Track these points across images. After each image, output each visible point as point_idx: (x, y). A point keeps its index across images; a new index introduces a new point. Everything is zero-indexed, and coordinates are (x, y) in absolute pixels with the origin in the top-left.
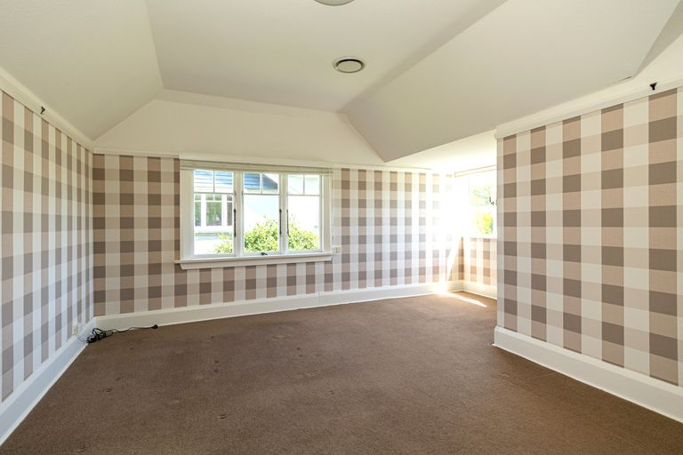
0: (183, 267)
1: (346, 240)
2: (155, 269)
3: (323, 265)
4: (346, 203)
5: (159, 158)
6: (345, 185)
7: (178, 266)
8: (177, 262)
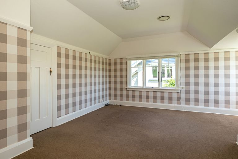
0: (128, 90)
1: (188, 84)
2: (121, 89)
3: (176, 94)
4: (187, 68)
5: (122, 58)
6: (187, 61)
7: (126, 89)
8: (126, 88)
